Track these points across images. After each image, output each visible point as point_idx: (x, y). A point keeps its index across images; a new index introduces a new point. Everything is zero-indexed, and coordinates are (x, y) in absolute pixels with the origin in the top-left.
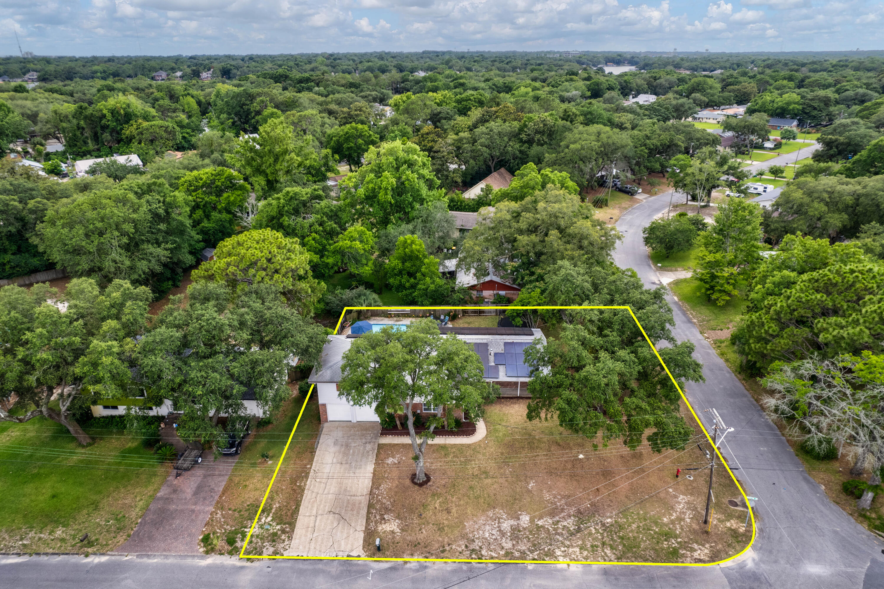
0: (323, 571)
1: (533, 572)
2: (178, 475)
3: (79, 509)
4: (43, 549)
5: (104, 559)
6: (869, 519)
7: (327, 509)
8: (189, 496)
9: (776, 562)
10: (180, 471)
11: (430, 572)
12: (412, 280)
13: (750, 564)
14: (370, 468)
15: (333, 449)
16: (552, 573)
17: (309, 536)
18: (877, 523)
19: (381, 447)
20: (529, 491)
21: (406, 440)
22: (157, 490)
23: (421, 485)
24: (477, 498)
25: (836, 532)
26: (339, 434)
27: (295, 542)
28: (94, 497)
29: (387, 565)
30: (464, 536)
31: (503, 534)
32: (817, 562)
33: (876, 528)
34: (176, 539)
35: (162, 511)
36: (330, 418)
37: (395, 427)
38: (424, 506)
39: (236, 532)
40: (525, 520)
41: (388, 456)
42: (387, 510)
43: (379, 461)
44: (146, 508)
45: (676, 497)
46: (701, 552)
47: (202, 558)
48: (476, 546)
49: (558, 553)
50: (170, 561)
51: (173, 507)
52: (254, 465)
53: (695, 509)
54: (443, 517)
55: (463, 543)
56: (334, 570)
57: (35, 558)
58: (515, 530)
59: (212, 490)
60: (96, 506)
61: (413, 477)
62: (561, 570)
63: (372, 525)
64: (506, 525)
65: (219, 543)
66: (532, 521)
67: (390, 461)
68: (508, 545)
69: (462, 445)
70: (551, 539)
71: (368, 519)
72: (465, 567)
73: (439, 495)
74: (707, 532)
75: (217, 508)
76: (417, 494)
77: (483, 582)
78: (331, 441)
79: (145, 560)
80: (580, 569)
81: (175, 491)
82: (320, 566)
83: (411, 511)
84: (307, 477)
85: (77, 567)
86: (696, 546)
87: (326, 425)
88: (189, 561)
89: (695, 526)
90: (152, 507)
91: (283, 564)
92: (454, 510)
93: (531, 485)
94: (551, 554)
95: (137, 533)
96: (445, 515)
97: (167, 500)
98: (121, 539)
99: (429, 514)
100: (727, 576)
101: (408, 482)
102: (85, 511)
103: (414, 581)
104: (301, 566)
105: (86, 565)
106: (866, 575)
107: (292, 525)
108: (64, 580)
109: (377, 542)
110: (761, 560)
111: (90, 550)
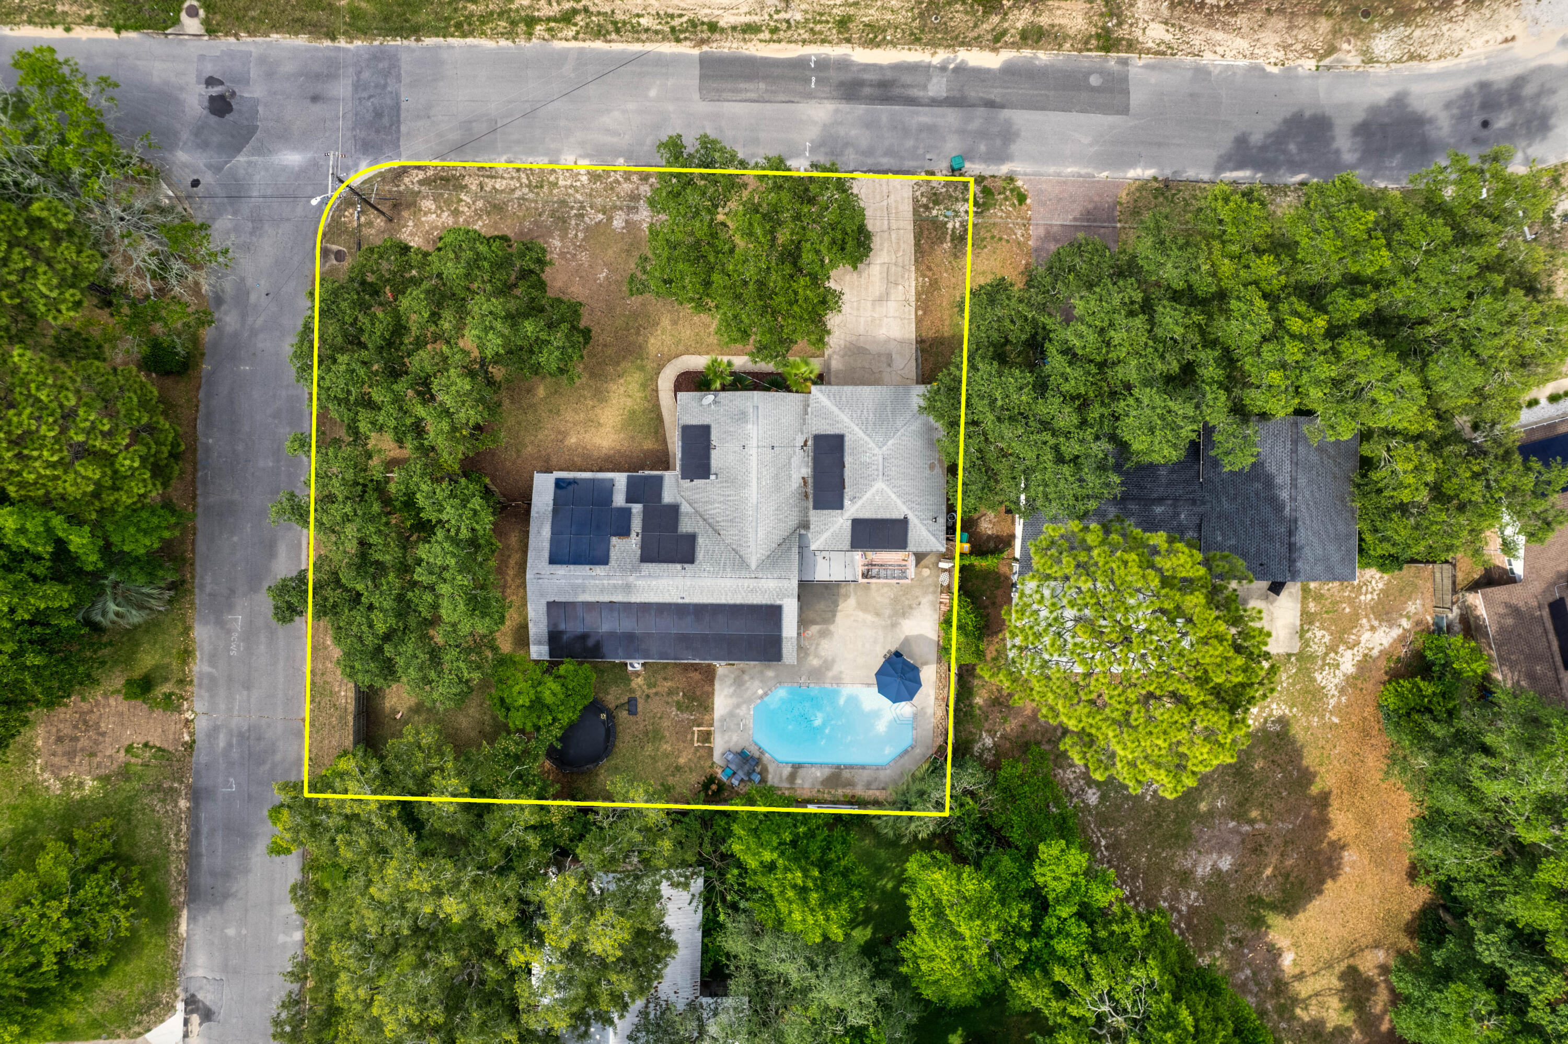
0: (863, 154)
1: (617, 153)
5: (1132, 174)
13: (365, 163)
16: (598, 153)
17: (892, 202)
27: (907, 194)
34: (1059, 198)
40: (618, 222)
46: (412, 181)
47: (1015, 172)
50: (1052, 170)
58: (633, 208)
62: (586, 156)
65: (1000, 192)
66: (611, 219)
70: (591, 196)
74: (394, 206)
79: (1083, 171)
80: (563, 158)
82: (870, 163)
84: (918, 293)
85: (1159, 164)
86: (416, 187)
88: (1029, 169)
91: (914, 166)
94: (594, 177)
98: (1127, 200)
100: (397, 146)
106: (239, 152)
107: (917, 217)
111: (1155, 186)
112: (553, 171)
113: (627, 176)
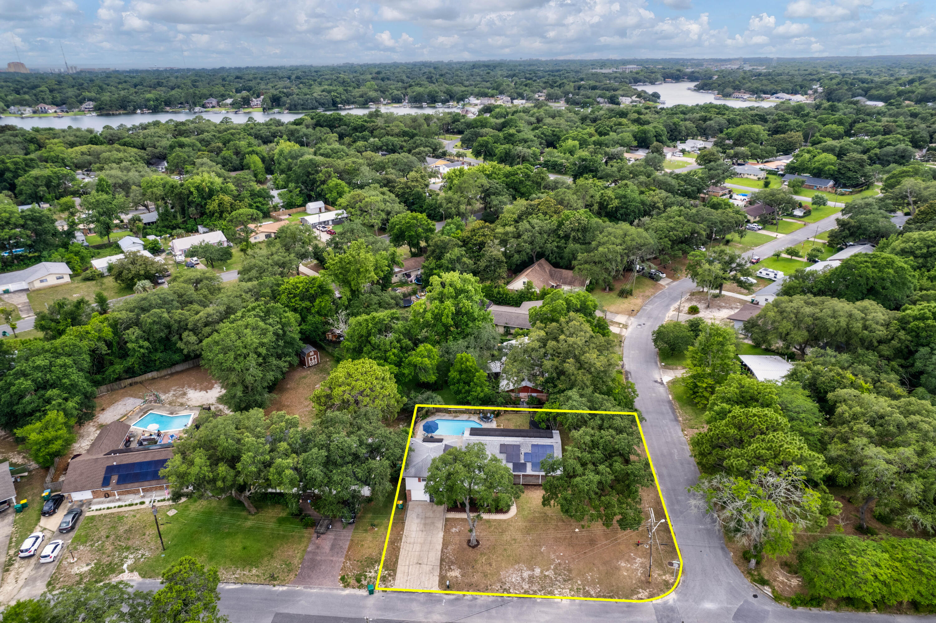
0: (415, 600)
1: (541, 604)
2: (318, 537)
3: (262, 557)
4: (247, 580)
5: (285, 588)
6: (752, 575)
7: (415, 561)
8: (328, 551)
9: (687, 601)
10: (319, 535)
11: (479, 602)
12: (467, 388)
13: (671, 602)
14: (441, 534)
15: (416, 521)
16: (550, 604)
17: (406, 578)
18: (757, 578)
19: (447, 520)
20: (542, 553)
21: (464, 516)
22: (306, 547)
23: (473, 547)
24: (509, 556)
25: (729, 583)
26: (419, 510)
27: (397, 581)
28: (269, 550)
29: (452, 597)
30: (500, 581)
31: (523, 579)
32: (712, 601)
33: (755, 581)
34: (325, 578)
35: (313, 560)
36: (413, 499)
37: (457, 506)
38: (476, 561)
39: (361, 575)
40: (537, 571)
41: (452, 526)
42: (453, 563)
43: (447, 530)
44: (302, 558)
45: (635, 559)
46: (643, 593)
47: (342, 590)
48: (507, 586)
49: (556, 592)
50: (324, 591)
51: (319, 558)
52: (366, 531)
53: (645, 567)
54: (487, 569)
55: (499, 585)
56: (422, 598)
57: (244, 586)
58: (531, 577)
59: (341, 548)
60: (271, 556)
61: (469, 541)
62: (557, 603)
63: (444, 572)
64: (526, 574)
65: (352, 581)
66: (542, 572)
67: (454, 530)
68: (526, 586)
69: (500, 520)
70: (552, 584)
71: (441, 568)
72: (500, 599)
73: (485, 554)
74: (649, 583)
75: (346, 560)
76: (471, 553)
77: (510, 608)
78: (414, 516)
79: (309, 590)
80: (568, 602)
81: (318, 548)
82: (413, 596)
83: (468, 564)
84: (401, 539)
85: (270, 592)
86: (641, 590)
87: (410, 503)
88: (335, 592)
89: (643, 578)
90: (306, 557)
91: (391, 595)
92: (494, 564)
93: (543, 548)
94: (551, 593)
95: (301, 574)
96: (488, 567)
97: (315, 553)
98: (292, 576)
99: (478, 566)
100: (655, 608)
101: (465, 545)
102: (266, 559)
103: (469, 606)
104: (402, 596)
105: (276, 591)
106: (738, 609)
107: (395, 571)
108: (266, 599)
109: (448, 583)
110: (678, 600)
111: (275, 583)
112: (573, 596)
113: (535, 593)
